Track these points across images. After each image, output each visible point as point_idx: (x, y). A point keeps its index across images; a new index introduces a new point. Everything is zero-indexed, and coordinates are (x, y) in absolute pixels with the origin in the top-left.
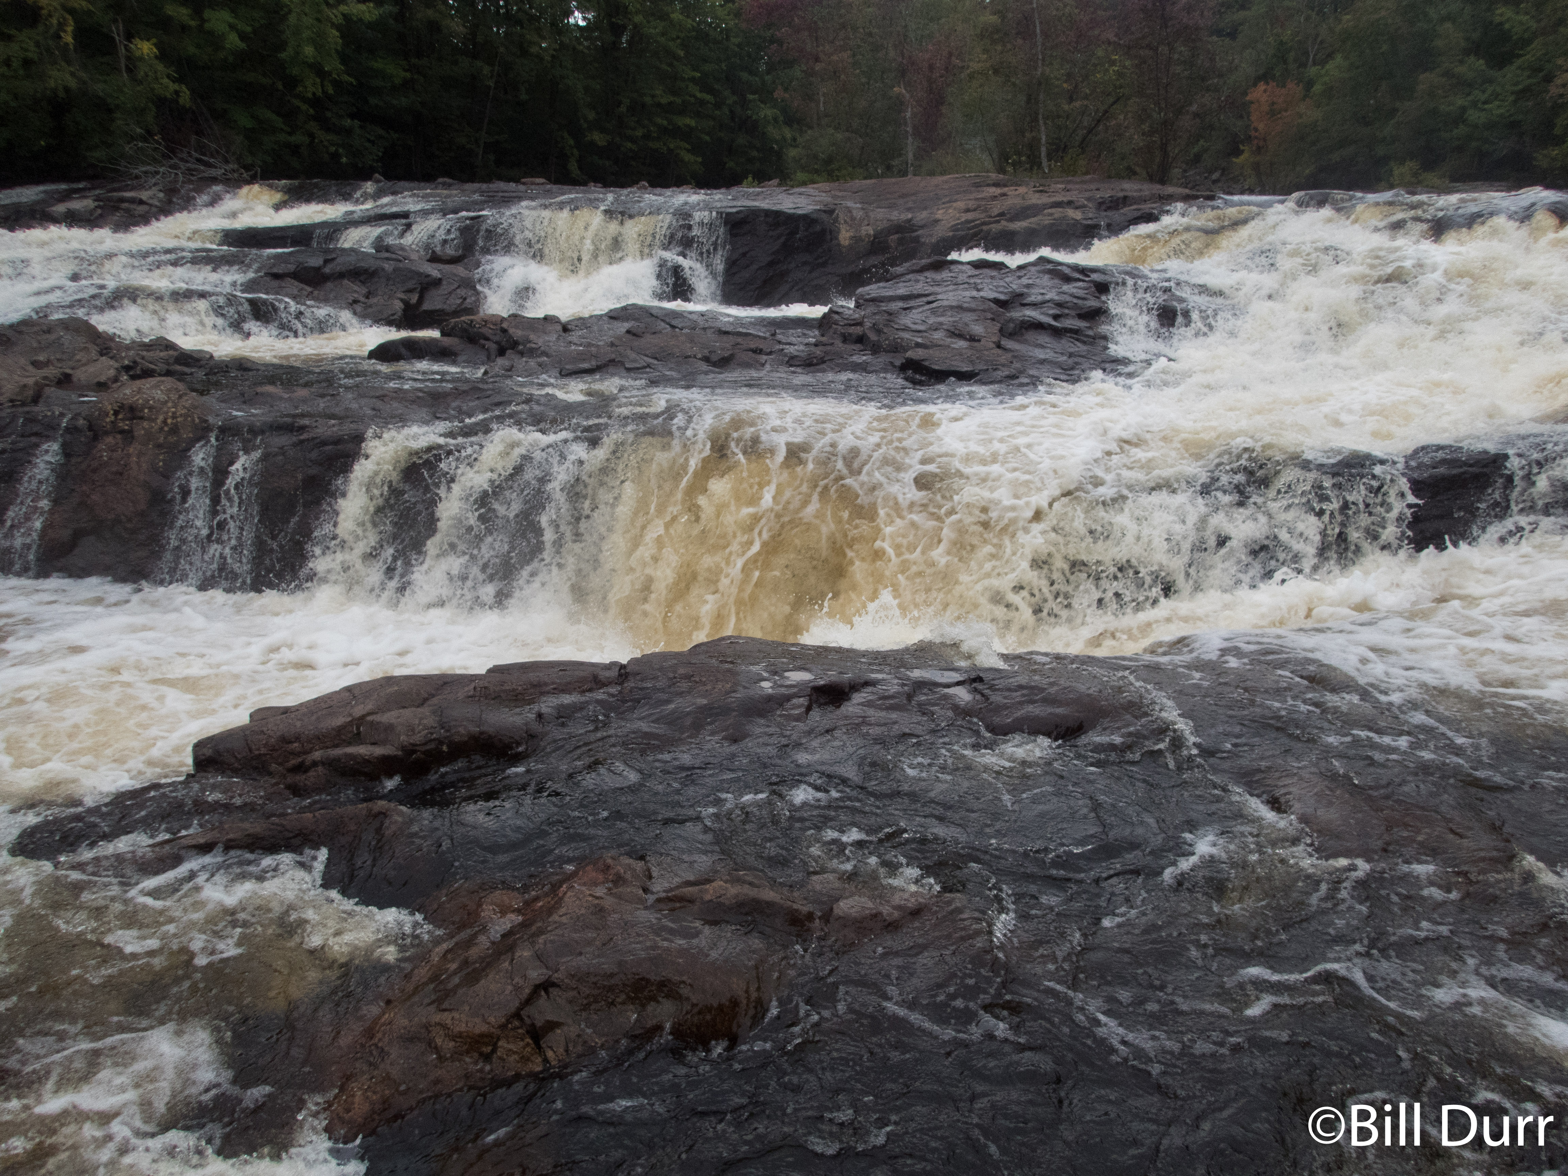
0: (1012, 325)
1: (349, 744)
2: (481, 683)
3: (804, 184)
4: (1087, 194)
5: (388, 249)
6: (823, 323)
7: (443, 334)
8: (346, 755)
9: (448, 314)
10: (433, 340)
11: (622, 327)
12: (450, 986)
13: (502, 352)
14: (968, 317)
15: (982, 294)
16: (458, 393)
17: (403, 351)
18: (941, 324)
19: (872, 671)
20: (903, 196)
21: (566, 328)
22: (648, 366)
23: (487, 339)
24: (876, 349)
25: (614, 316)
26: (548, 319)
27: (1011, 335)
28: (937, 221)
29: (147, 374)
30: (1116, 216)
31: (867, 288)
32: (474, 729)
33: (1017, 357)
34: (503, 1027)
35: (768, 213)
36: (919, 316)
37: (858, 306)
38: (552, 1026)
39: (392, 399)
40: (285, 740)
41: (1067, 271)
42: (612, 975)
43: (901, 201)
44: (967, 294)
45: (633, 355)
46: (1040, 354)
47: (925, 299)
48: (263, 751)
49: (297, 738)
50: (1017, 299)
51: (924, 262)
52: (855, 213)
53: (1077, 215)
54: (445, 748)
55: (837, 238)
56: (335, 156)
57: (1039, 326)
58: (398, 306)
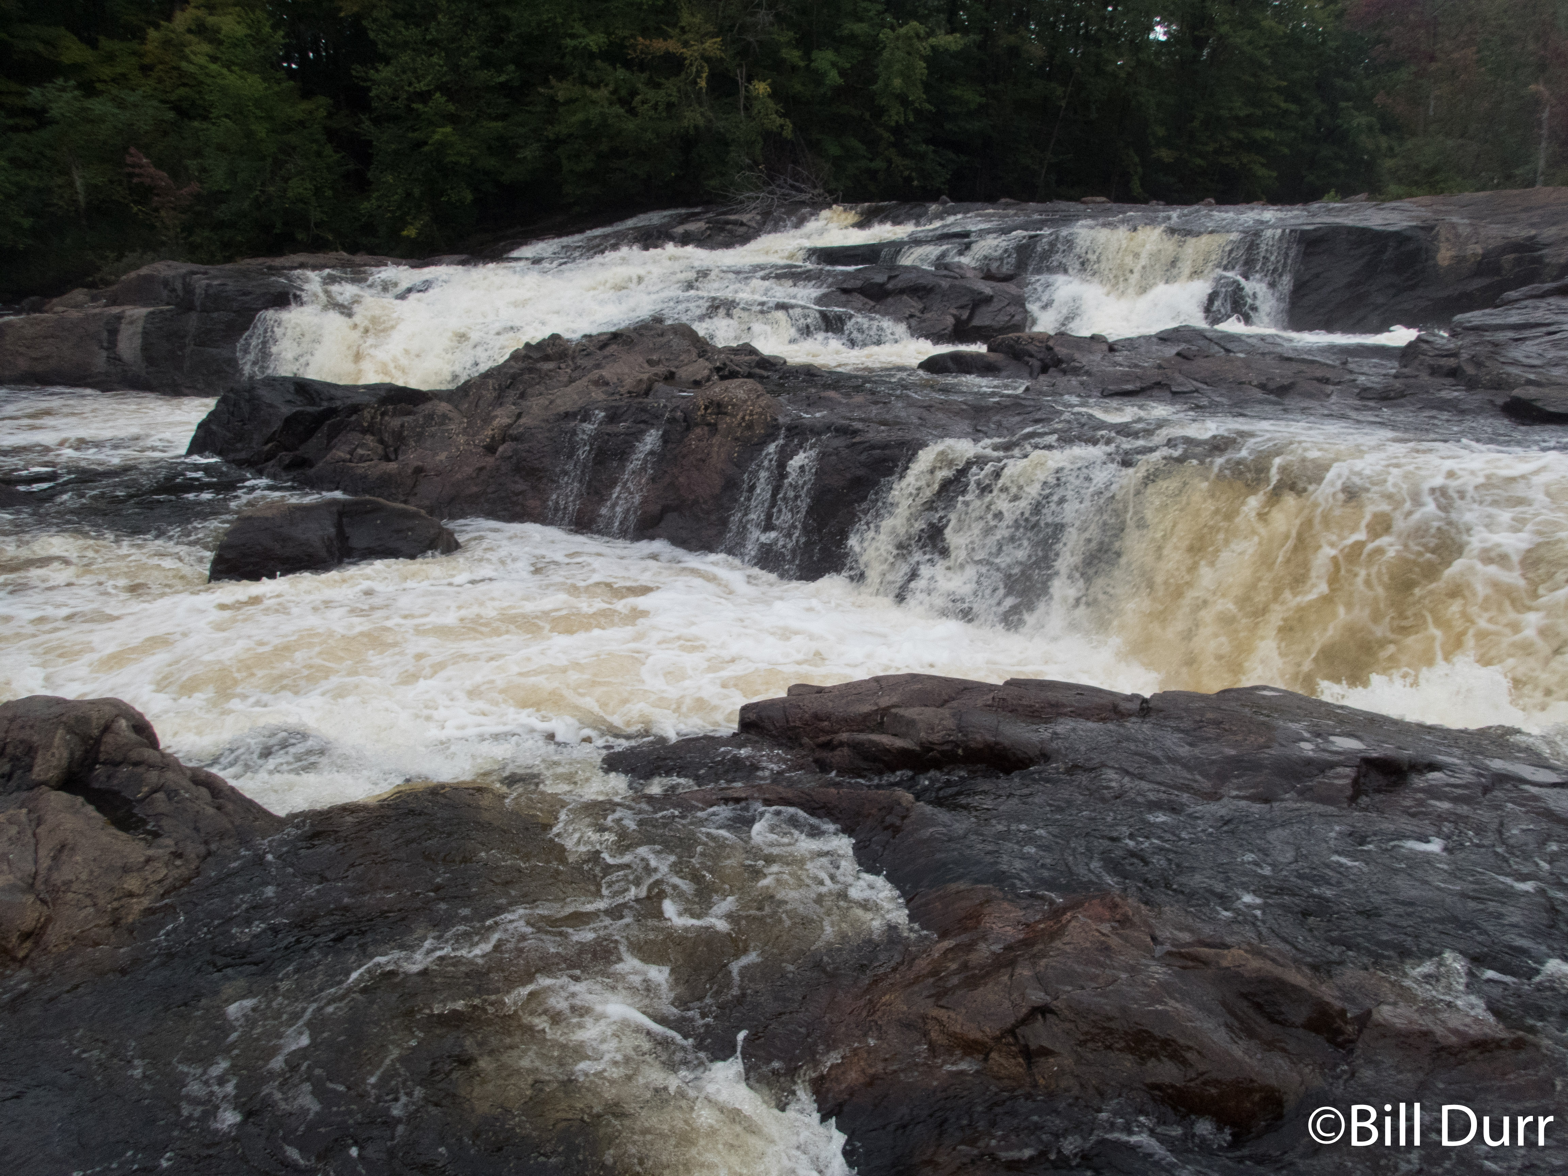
1: (873, 731)
2: (1001, 695)
3: (1399, 198)
5: (946, 267)
6: (1408, 353)
7: (990, 349)
8: (870, 741)
9: (995, 330)
10: (979, 355)
11: (1170, 351)
12: (949, 985)
13: (1044, 370)
16: (1000, 408)
17: (950, 364)
19: (1439, 752)
20: (1527, 210)
21: (1112, 348)
22: (1197, 391)
23: (1031, 356)
24: (1472, 384)
25: (1164, 338)
26: (1095, 339)
29: (733, 375)
31: (1468, 315)
32: (990, 738)
34: (998, 1039)
35: (1351, 230)
36: (1534, 349)
37: (1454, 335)
38: (1046, 1052)
39: (938, 409)
40: (817, 717)
42: (1110, 1019)
43: (1523, 216)
45: (1180, 379)
47: (1545, 329)
48: (798, 724)
49: (828, 718)
51: (1548, 286)
52: (1460, 230)
54: (960, 752)
56: (908, 180)
58: (950, 321)
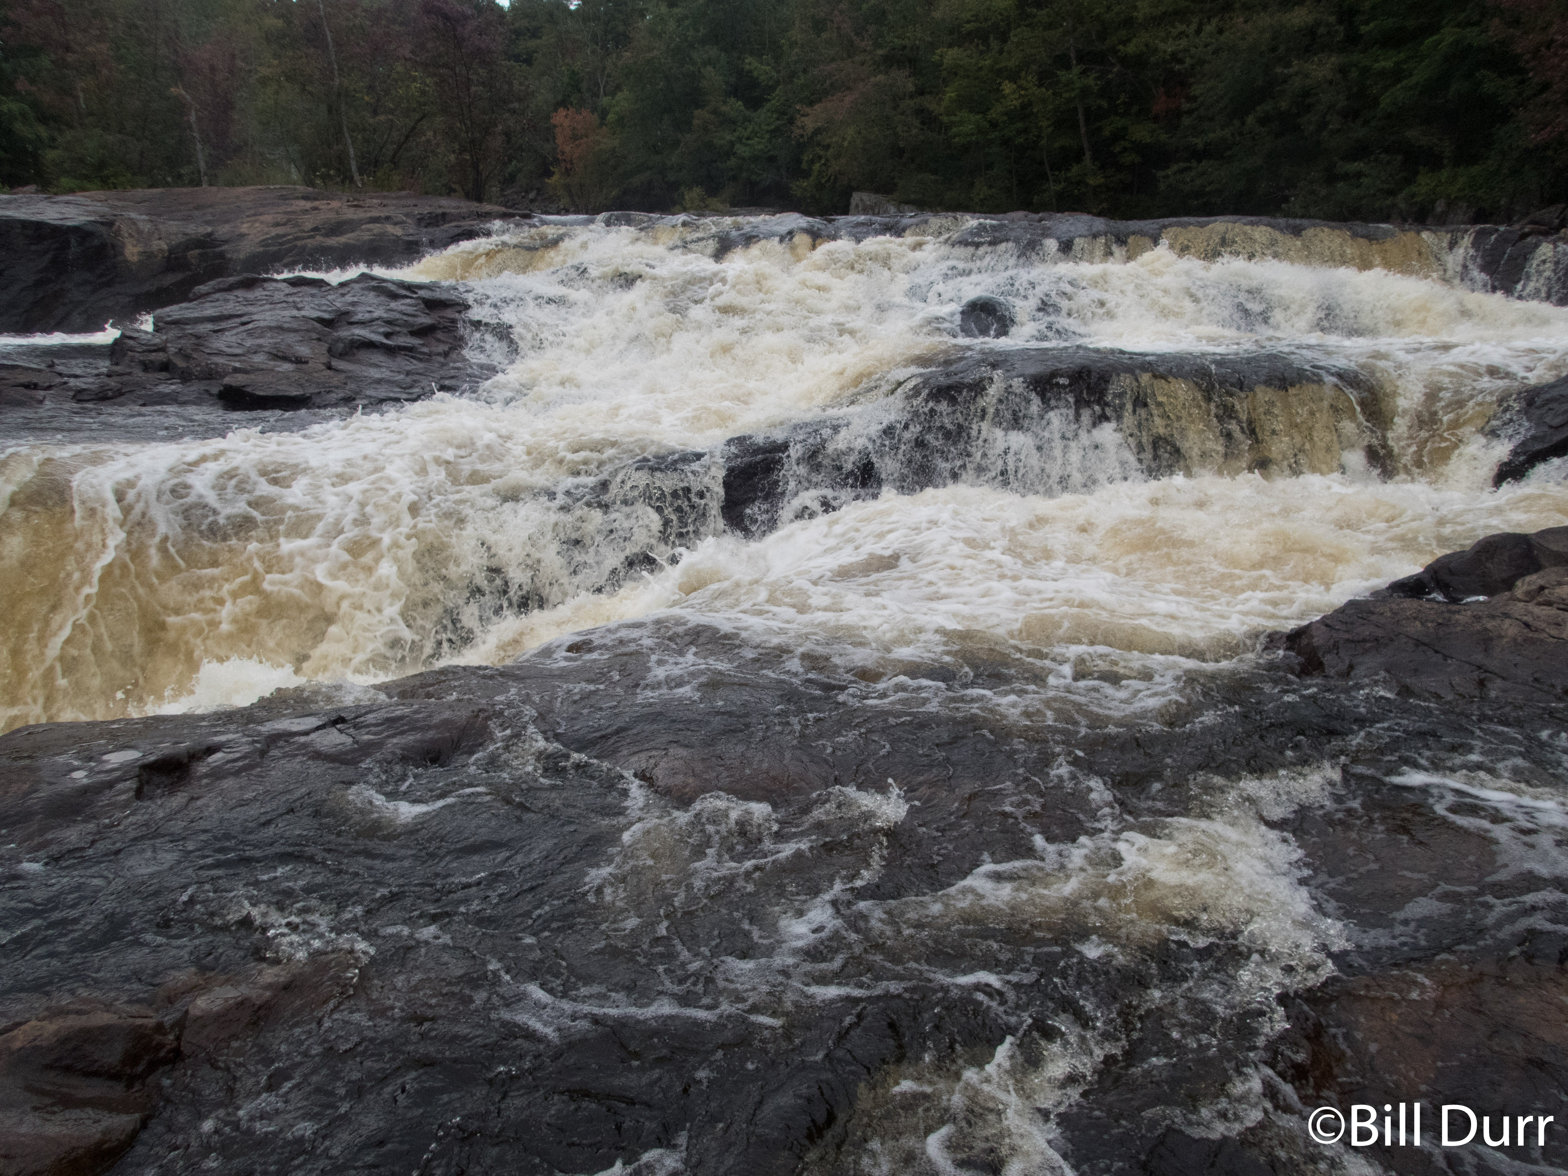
0: (341, 345)
3: (71, 191)
4: (406, 210)
6: (115, 350)
14: (291, 338)
15: (303, 313)
18: (260, 346)
19: (216, 734)
20: (197, 208)
24: (186, 377)
27: (342, 356)
28: (242, 236)
30: (437, 232)
31: (168, 309)
33: (351, 377)
35: (25, 224)
36: (234, 339)
37: (157, 329)
41: (393, 288)
43: (197, 213)
44: (287, 313)
46: (375, 373)
47: (238, 320)
50: (341, 318)
51: (232, 280)
53: (398, 231)
55: (122, 254)
57: (370, 345)
